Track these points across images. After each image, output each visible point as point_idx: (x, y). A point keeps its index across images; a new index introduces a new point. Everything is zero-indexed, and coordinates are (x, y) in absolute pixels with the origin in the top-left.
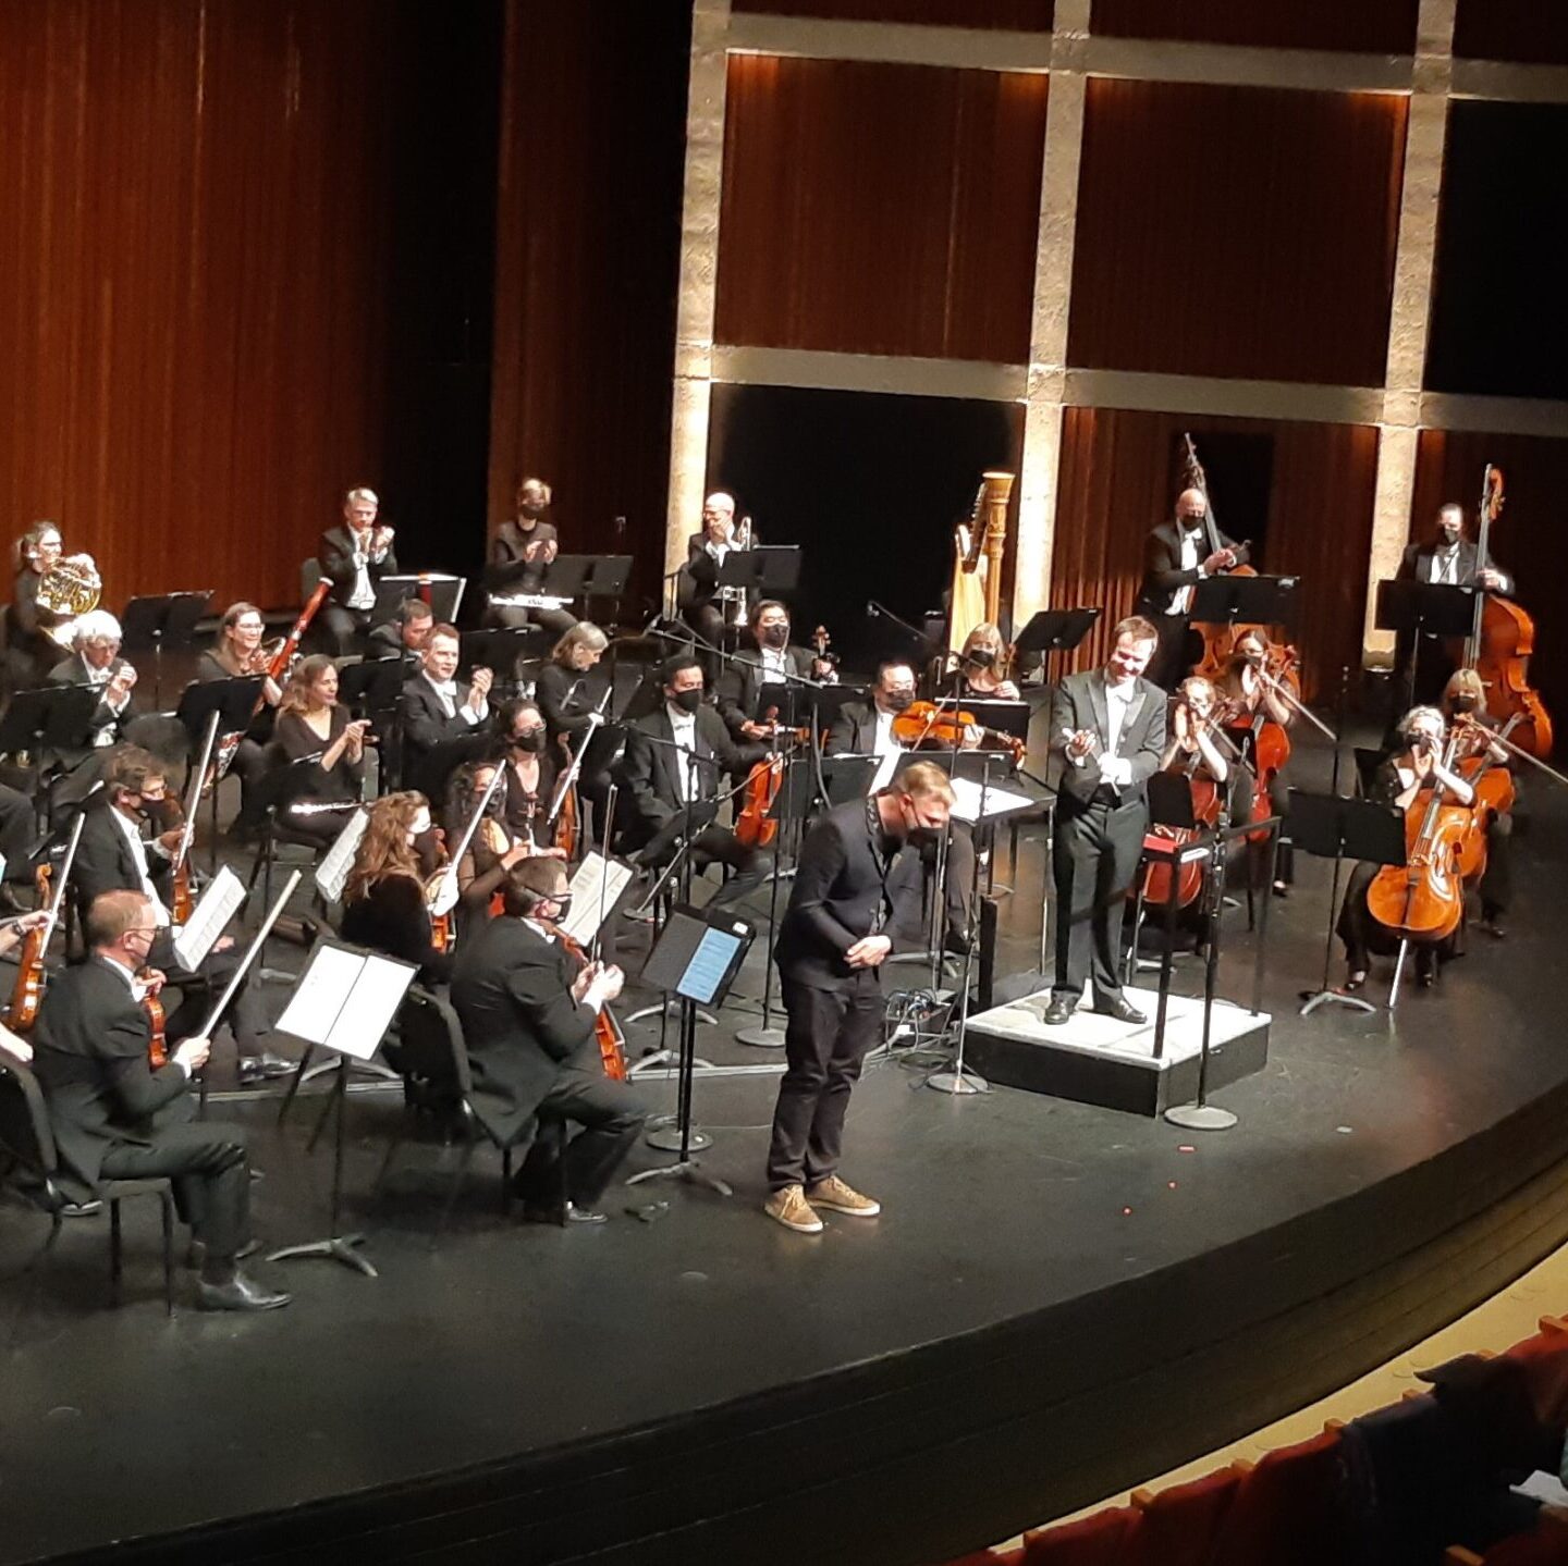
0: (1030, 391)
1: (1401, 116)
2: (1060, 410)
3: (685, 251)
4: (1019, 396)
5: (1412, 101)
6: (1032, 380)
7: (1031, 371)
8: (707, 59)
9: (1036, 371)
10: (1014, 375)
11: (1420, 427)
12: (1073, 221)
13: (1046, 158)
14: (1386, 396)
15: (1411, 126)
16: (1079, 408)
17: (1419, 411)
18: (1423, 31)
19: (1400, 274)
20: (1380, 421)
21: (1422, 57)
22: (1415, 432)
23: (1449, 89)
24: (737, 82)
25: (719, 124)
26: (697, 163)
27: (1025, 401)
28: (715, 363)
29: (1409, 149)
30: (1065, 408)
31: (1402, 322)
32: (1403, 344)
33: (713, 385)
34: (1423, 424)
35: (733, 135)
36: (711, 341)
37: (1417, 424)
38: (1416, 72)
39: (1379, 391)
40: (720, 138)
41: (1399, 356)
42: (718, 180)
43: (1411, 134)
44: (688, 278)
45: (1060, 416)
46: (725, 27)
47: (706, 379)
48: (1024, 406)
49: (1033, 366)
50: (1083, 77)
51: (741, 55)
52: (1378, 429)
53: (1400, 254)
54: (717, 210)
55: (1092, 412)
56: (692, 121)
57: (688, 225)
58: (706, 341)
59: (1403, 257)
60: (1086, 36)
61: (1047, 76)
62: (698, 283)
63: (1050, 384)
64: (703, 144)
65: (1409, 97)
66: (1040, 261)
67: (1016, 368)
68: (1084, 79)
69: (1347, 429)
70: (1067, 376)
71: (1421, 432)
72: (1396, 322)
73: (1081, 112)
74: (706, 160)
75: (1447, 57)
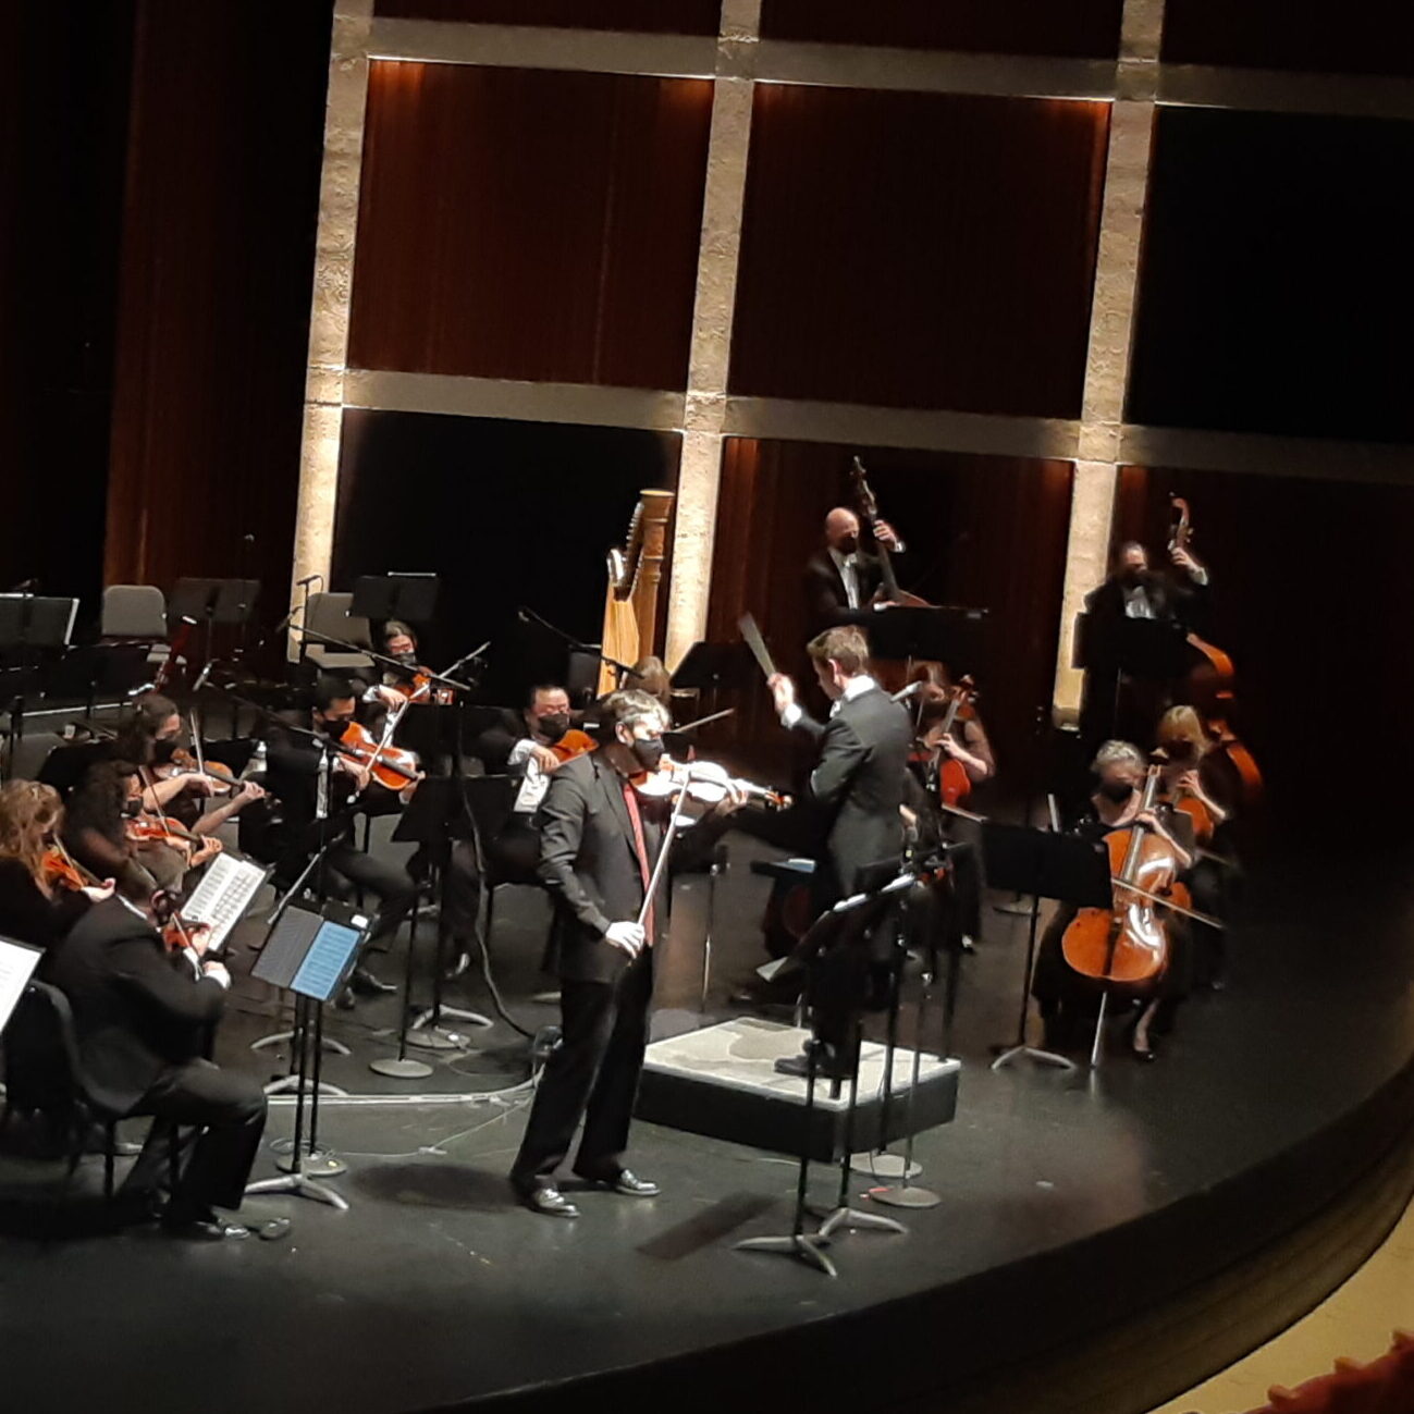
0: (688, 420)
1: (1101, 124)
2: (720, 440)
3: (318, 268)
4: (676, 426)
5: (1114, 107)
6: (690, 408)
7: (688, 399)
8: (346, 67)
9: (694, 398)
10: (670, 403)
11: (1119, 463)
12: (737, 237)
13: (709, 169)
14: (1083, 428)
15: (1113, 135)
16: (740, 439)
17: (1118, 446)
18: (1127, 33)
19: (1099, 297)
20: (1074, 457)
21: (1126, 62)
22: (1113, 468)
23: (1154, 96)
24: (378, 90)
25: (358, 134)
26: (334, 175)
27: (682, 431)
28: (348, 388)
29: (1111, 160)
30: (725, 440)
31: (1100, 349)
32: (1102, 372)
33: (345, 411)
34: (1123, 459)
35: (372, 145)
36: (343, 365)
37: (1115, 460)
38: (1119, 76)
39: (1073, 423)
40: (359, 149)
41: (1096, 384)
42: (355, 194)
43: (1112, 143)
44: (322, 299)
45: (719, 447)
46: (368, 31)
47: (338, 405)
48: (681, 436)
49: (691, 393)
50: (751, 83)
51: (382, 61)
52: (1072, 465)
53: (1099, 274)
54: (354, 225)
55: (755, 443)
56: (330, 133)
57: (322, 242)
58: (340, 366)
59: (1103, 278)
60: (756, 40)
61: (712, 81)
62: (332, 302)
63: (709, 413)
64: (342, 155)
65: (1111, 104)
66: (700, 280)
67: (672, 395)
68: (752, 87)
69: (1037, 466)
70: (729, 403)
71: (1120, 468)
72: (1093, 347)
73: (748, 120)
74: (343, 172)
75: (1155, 61)
